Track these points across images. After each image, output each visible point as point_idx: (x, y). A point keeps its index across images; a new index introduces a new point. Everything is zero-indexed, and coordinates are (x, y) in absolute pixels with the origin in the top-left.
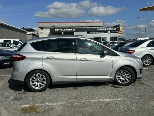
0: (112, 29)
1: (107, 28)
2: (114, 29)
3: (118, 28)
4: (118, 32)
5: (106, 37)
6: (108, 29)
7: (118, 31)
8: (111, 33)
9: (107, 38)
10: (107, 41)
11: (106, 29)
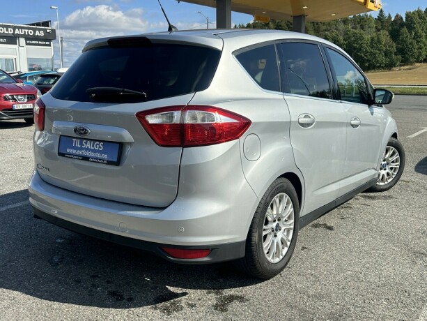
0: (31, 33)
1: (14, 28)
2: (37, 33)
3: (48, 31)
4: (50, 45)
5: (13, 57)
6: (17, 31)
7: (50, 41)
8: (27, 44)
9: (18, 60)
10: (18, 70)
11: (11, 31)
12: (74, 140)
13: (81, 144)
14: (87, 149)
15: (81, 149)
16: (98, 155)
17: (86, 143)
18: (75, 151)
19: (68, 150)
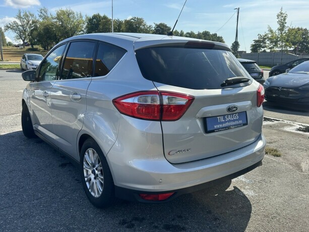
12: (218, 118)
13: (224, 119)
14: (230, 121)
15: (225, 122)
16: (237, 122)
17: (228, 117)
18: (221, 126)
19: (215, 127)
